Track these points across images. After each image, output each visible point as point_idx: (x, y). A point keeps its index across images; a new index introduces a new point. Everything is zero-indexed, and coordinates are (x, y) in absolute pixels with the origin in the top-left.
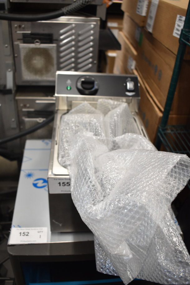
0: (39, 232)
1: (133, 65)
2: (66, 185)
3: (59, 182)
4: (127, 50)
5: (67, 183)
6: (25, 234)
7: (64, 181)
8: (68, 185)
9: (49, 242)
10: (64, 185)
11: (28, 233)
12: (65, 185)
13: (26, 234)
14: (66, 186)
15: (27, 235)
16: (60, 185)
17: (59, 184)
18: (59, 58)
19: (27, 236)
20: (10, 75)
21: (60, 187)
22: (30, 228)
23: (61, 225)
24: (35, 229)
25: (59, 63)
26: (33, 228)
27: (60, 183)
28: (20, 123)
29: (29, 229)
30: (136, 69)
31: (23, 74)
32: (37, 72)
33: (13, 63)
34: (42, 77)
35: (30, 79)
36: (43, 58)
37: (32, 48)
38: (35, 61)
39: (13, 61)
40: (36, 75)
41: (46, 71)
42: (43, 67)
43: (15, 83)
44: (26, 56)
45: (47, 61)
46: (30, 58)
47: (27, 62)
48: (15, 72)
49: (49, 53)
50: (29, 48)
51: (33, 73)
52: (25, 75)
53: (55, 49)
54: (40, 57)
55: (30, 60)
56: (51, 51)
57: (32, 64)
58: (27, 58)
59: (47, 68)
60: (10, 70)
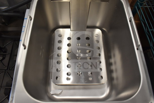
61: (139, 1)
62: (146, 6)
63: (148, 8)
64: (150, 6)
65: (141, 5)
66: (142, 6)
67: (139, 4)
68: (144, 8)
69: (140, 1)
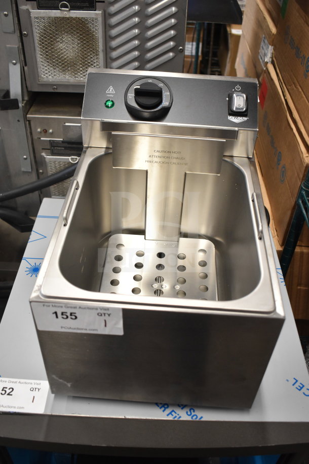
0: (32, 390)
1: (268, 53)
2: (69, 317)
3: (54, 311)
4: (260, 24)
5: (71, 314)
6: (6, 391)
7: (64, 310)
8: (74, 317)
9: (49, 413)
10: (65, 317)
11: (11, 390)
12: (67, 317)
13: (8, 391)
14: (69, 319)
15: (8, 394)
16: (57, 317)
17: (55, 315)
18: (108, 38)
19: (9, 396)
20: (15, 72)
21: (57, 319)
22: (18, 380)
23: (69, 385)
24: (26, 383)
25: (108, 49)
26: (22, 381)
27: (56, 313)
28: (38, 163)
29: (16, 382)
30: (273, 63)
31: (39, 70)
32: (66, 66)
33: (21, 47)
34: (76, 76)
35: (54, 80)
36: (78, 37)
37: (55, 18)
38: (61, 43)
39: (20, 43)
40: (64, 71)
41: (84, 63)
42: (78, 56)
43: (26, 87)
44: (45, 34)
45: (85, 43)
46: (51, 38)
47: (46, 45)
48: (24, 65)
49: (88, 27)
50: (49, 18)
51: (58, 67)
52: (44, 72)
53: (99, 19)
54: (72, 36)
55: (52, 41)
56: (93, 24)
57: (57, 50)
58: (45, 38)
59: (86, 58)
60: (14, 62)
67: (304, 193)
69: (306, 188)
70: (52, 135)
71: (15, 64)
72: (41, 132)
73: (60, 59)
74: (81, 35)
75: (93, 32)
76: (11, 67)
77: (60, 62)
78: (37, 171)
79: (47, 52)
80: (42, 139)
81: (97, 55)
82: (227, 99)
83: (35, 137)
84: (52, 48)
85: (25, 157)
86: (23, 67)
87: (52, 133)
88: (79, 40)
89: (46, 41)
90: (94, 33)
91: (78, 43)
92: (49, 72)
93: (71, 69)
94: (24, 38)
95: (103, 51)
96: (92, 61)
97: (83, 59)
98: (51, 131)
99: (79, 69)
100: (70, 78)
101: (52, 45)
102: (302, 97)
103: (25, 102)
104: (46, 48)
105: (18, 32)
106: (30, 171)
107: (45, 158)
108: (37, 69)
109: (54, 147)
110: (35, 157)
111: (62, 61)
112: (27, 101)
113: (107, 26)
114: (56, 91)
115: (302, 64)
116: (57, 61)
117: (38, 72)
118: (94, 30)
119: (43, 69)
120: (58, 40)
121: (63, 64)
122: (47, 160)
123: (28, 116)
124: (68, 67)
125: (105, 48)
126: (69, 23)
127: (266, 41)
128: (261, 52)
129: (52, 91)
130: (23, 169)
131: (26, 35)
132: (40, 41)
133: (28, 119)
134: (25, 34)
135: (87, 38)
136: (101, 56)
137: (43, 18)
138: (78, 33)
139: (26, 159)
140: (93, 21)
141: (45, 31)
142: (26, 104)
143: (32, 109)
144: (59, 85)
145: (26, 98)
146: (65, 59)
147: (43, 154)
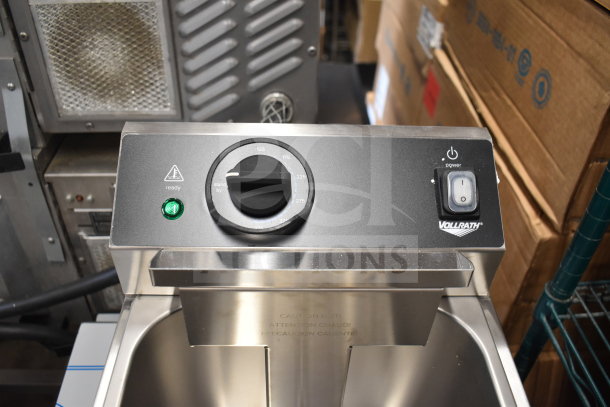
1: (433, 34)
25: (179, 57)
30: (444, 48)
31: (57, 97)
32: (104, 88)
33: (19, 60)
34: (126, 104)
35: (85, 113)
36: (122, 37)
37: (75, 5)
38: (91, 49)
39: (17, 54)
40: (102, 96)
41: (136, 81)
42: (125, 70)
43: (39, 126)
44: (59, 34)
45: (135, 49)
46: (72, 41)
47: (64, 53)
48: (29, 90)
49: (138, 20)
50: (64, 5)
51: (91, 92)
52: (66, 100)
53: (157, 4)
54: (110, 36)
55: (74, 47)
56: (147, 14)
57: (84, 62)
58: (62, 41)
59: (140, 73)
60: (11, 85)
61: (550, 296)
62: (584, 315)
63: (591, 323)
64: (602, 314)
65: (562, 309)
66: (565, 313)
67: (552, 306)
68: (577, 324)
69: (555, 297)
70: (93, 203)
71: (13, 89)
72: (72, 201)
73: (93, 77)
74: (126, 33)
75: (149, 27)
76: (6, 94)
77: (93, 83)
78: (75, 259)
79: (67, 66)
80: (76, 210)
81: (159, 67)
82: (433, 181)
83: (64, 208)
84: (77, 59)
85: (51, 239)
86: (29, 95)
87: (93, 201)
88: (123, 43)
89: (63, 47)
90: (151, 30)
91: (123, 49)
92: (76, 100)
93: (115, 93)
94: (22, 43)
95: (170, 60)
96: (151, 78)
97: (136, 76)
98: (90, 198)
99: (129, 93)
100: (115, 109)
101: (75, 53)
102: (514, 116)
103: (38, 151)
104: (65, 60)
105: (9, 33)
106: (63, 260)
107: (85, 241)
108: (54, 97)
109: (99, 222)
110: (68, 239)
111: (98, 80)
112: (43, 149)
113: (174, 16)
114: (92, 130)
115: (508, 59)
116: (88, 80)
117: (55, 101)
118: (151, 23)
119: (64, 95)
120: (85, 44)
121: (99, 85)
122: (89, 244)
123: (47, 175)
124: (110, 90)
125: (173, 55)
126: (101, 14)
127: (430, 16)
128: (422, 30)
129: (85, 130)
130: (50, 258)
131: (27, 39)
132: (53, 48)
133: (47, 180)
134: (23, 36)
135: (138, 39)
136: (167, 68)
137: (53, 7)
138: (120, 30)
139: (53, 242)
140: (147, 7)
141: (59, 29)
142: (41, 155)
143: (55, 161)
144: (95, 123)
145: (41, 144)
146: (102, 76)
147: (82, 234)
